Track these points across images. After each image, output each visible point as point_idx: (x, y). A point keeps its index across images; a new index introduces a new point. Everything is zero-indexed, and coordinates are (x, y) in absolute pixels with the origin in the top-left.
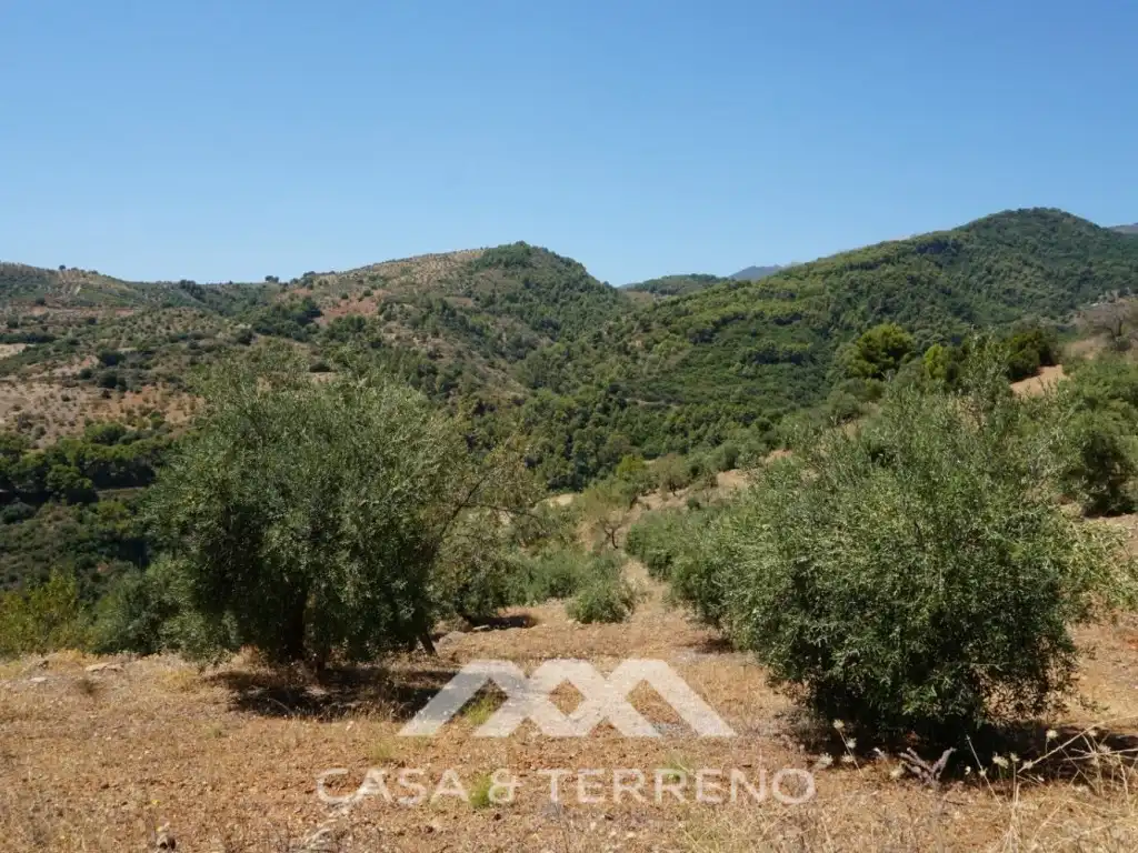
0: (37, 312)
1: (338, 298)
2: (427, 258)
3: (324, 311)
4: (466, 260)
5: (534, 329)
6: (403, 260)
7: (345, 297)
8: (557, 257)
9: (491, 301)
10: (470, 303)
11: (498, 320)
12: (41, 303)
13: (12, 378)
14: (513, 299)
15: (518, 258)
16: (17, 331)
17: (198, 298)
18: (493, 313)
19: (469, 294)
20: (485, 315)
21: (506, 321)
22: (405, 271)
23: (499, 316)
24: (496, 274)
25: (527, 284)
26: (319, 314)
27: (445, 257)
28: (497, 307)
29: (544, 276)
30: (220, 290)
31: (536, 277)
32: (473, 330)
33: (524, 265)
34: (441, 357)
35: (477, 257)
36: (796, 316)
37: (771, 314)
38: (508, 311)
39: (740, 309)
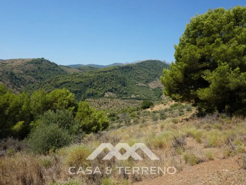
2: (19, 60)
4: (28, 61)
5: (36, 79)
6: (13, 59)
8: (49, 62)
9: (27, 72)
10: (22, 72)
11: (27, 76)
14: (33, 72)
15: (39, 62)
18: (26, 74)
19: (22, 70)
20: (24, 75)
21: (29, 76)
22: (13, 62)
23: (28, 75)
24: (32, 65)
25: (39, 68)
27: (23, 60)
31: (42, 67)
32: (18, 79)
33: (40, 64)
35: (31, 61)
36: (81, 82)
37: (75, 82)
38: (30, 74)
39: (69, 80)
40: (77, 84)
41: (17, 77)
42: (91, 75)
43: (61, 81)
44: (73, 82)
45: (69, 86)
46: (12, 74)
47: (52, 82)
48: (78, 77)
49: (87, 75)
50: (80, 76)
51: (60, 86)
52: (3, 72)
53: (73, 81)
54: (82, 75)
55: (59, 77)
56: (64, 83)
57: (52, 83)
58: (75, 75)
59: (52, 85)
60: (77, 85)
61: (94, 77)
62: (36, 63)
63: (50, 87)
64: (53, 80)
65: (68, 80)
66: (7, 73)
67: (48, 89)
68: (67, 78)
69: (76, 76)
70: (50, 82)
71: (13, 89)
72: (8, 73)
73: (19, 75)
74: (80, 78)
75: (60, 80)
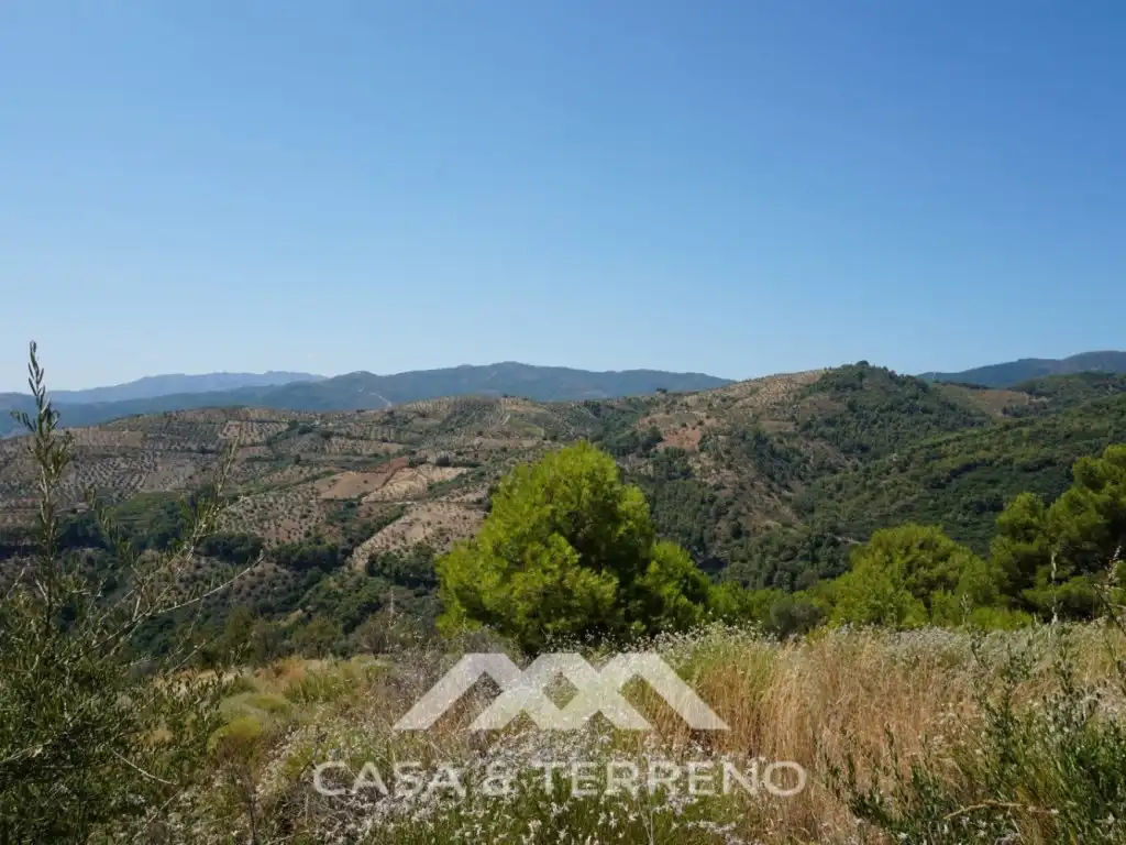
0: (476, 441)
1: (678, 426)
2: (773, 379)
3: (664, 437)
4: (806, 382)
5: (844, 452)
6: (755, 380)
7: (684, 425)
8: (892, 376)
9: (808, 426)
10: (790, 428)
11: (811, 444)
12: (480, 434)
13: (444, 499)
14: (830, 423)
15: (853, 381)
16: (461, 458)
17: (595, 414)
18: (807, 437)
19: (793, 418)
20: (800, 438)
21: (818, 444)
22: (754, 391)
23: (812, 440)
24: (823, 397)
25: (852, 407)
26: (660, 440)
27: (789, 378)
28: (812, 432)
29: (870, 398)
30: (615, 404)
31: (863, 400)
32: (779, 456)
33: (853, 387)
34: (724, 488)
35: (818, 378)
36: (1050, 462)
37: (1018, 461)
38: (822, 435)
39: (989, 455)
40: (1026, 469)
41: (779, 448)
42: (1096, 425)
43: (950, 459)
44: (1009, 462)
45: (990, 482)
46: (760, 439)
47: (912, 465)
48: (1033, 438)
49: (1076, 425)
50: (1039, 431)
51: (949, 481)
52: (730, 433)
53: (1005, 456)
54: (1048, 429)
55: (940, 444)
56: (968, 468)
57: (912, 469)
58: (1016, 430)
59: (915, 478)
60: (1031, 475)
61: (1116, 432)
62: (838, 388)
63: (910, 486)
64: (920, 456)
65: (981, 454)
66: (743, 438)
67: (902, 494)
68: (977, 448)
69: (1020, 433)
70: (907, 464)
71: (769, 496)
72: (748, 437)
73: (781, 442)
74: (1042, 442)
75: (945, 456)
